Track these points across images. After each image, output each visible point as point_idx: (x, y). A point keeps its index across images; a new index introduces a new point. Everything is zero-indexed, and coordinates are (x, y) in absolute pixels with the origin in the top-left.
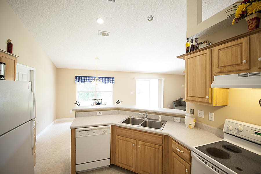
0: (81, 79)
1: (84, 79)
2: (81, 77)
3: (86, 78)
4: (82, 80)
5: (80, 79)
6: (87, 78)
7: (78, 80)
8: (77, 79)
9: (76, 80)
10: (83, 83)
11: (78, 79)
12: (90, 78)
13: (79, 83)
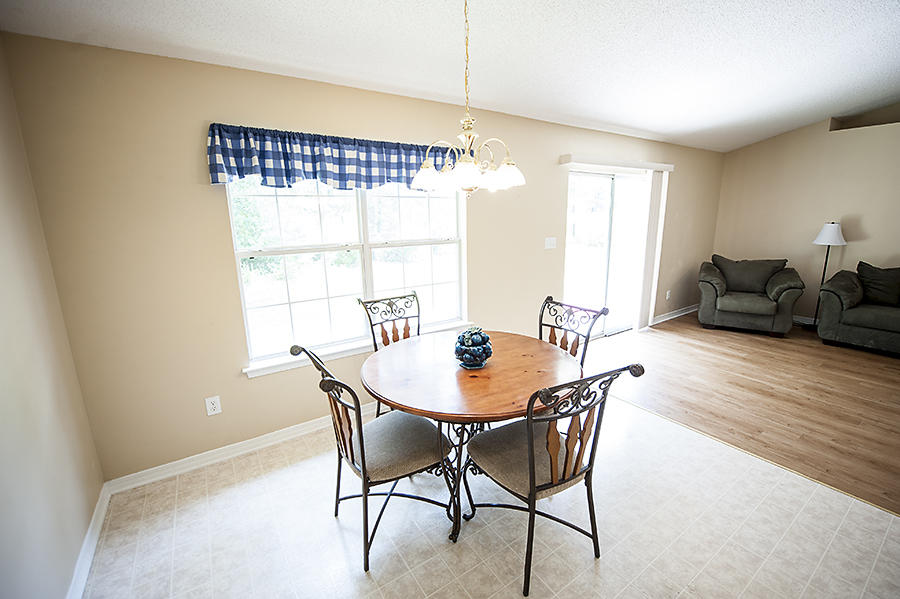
0: (263, 155)
1: (287, 157)
2: (261, 134)
3: (297, 148)
4: (270, 163)
5: (249, 153)
6: (307, 151)
7: (233, 162)
8: (225, 152)
9: (220, 159)
10: (279, 185)
11: (237, 154)
12: (327, 152)
13: (245, 191)
